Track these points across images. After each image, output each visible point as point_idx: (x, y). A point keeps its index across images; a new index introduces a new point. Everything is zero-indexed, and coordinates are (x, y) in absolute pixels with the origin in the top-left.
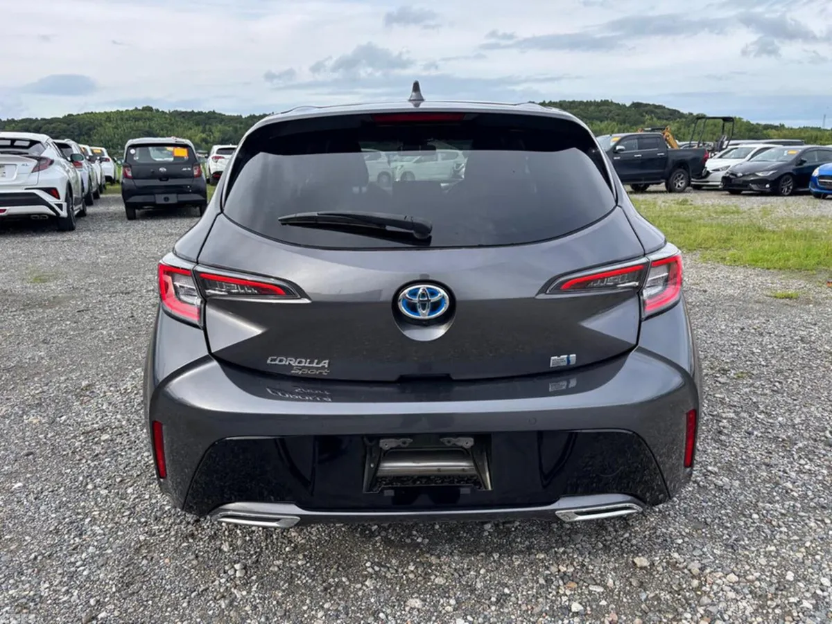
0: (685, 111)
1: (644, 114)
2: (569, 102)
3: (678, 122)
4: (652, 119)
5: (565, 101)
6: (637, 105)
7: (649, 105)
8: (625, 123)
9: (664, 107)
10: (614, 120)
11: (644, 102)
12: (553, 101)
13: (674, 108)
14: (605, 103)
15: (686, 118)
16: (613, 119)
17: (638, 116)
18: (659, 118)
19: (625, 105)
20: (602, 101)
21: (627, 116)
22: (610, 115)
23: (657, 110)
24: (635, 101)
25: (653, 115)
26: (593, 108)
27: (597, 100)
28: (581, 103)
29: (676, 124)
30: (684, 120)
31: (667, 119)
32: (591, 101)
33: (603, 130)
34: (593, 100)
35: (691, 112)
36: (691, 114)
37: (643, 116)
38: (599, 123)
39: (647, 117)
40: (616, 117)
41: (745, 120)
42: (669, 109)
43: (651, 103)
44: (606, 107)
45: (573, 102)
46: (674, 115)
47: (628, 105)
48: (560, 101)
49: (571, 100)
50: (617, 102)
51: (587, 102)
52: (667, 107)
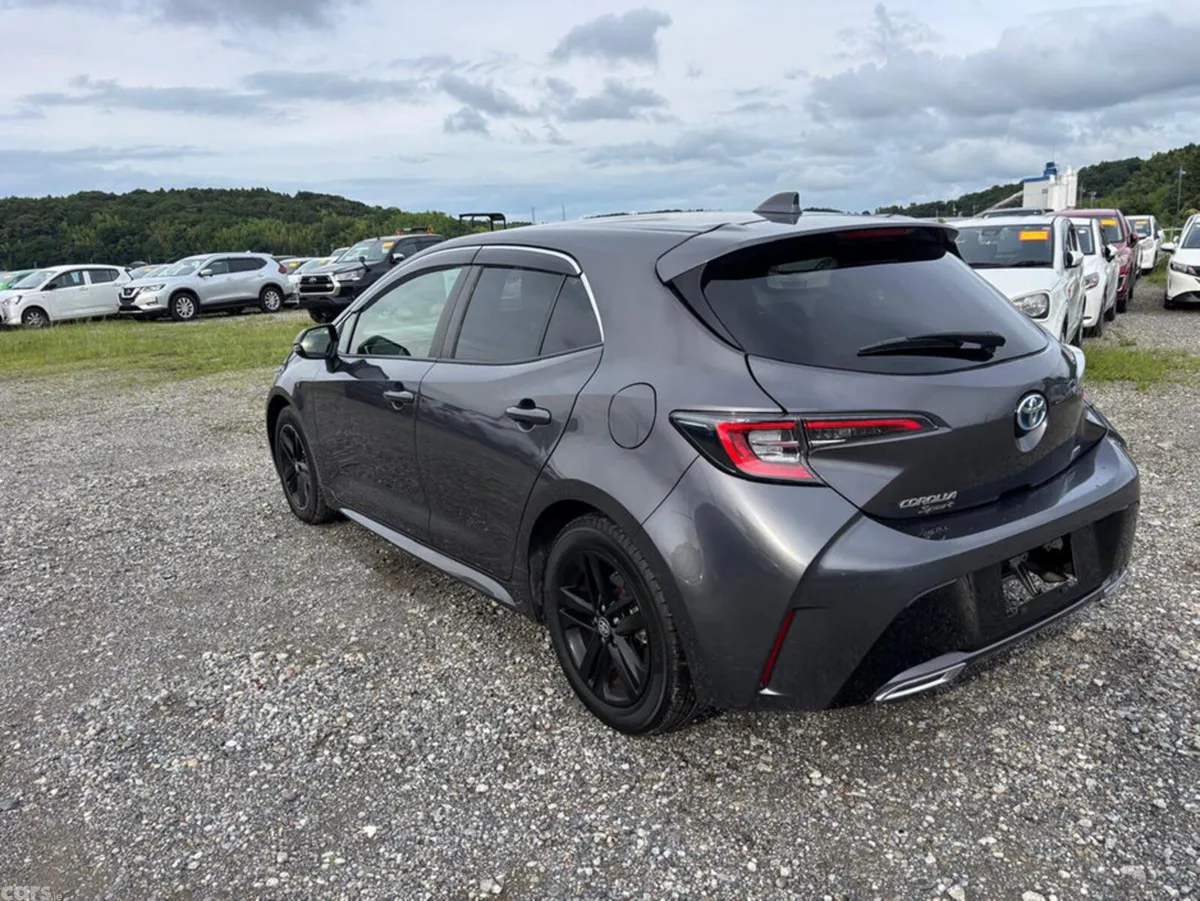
0: (371, 203)
1: (318, 208)
2: (202, 190)
3: (366, 219)
4: (330, 214)
5: (196, 189)
6: (305, 196)
7: (322, 195)
8: (294, 220)
9: (343, 199)
10: (278, 217)
11: (316, 191)
12: (176, 189)
13: (357, 200)
14: (259, 192)
15: (374, 213)
16: (275, 216)
17: (312, 212)
18: (339, 214)
19: (288, 196)
20: (253, 189)
21: (294, 211)
22: (270, 210)
23: (333, 203)
24: (302, 190)
25: (330, 210)
26: (242, 199)
27: (246, 189)
28: (223, 192)
29: (364, 222)
30: (372, 215)
31: (351, 215)
32: (237, 190)
33: (264, 231)
34: (240, 189)
35: (380, 205)
36: (380, 208)
37: (318, 211)
38: (256, 221)
39: (324, 212)
40: (281, 213)
41: (447, 215)
42: (350, 202)
43: (325, 193)
44: (261, 199)
45: (210, 191)
46: (358, 209)
47: (293, 195)
48: (188, 190)
49: (206, 188)
50: (276, 191)
51: (231, 190)
52: (346, 198)
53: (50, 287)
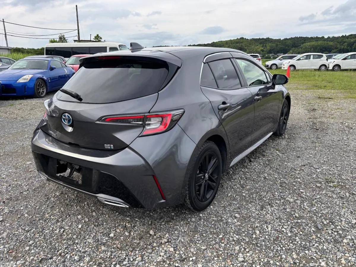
53: (345, 59)
